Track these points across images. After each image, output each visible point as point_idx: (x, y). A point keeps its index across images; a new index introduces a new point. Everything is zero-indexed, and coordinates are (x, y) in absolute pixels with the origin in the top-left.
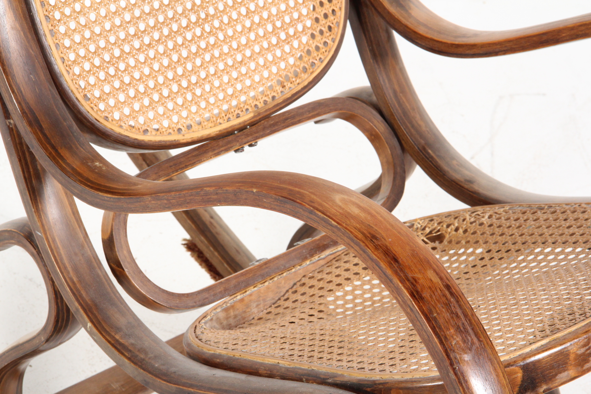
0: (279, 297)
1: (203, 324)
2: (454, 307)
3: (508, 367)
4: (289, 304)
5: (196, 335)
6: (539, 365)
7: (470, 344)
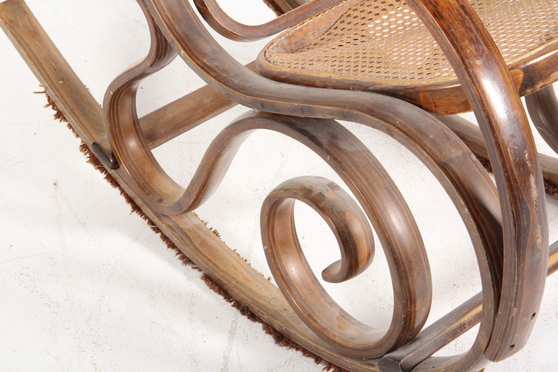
0: (330, 26)
1: (271, 49)
2: (468, 23)
3: (512, 70)
4: (338, 31)
5: (265, 58)
6: (537, 67)
7: (481, 52)
